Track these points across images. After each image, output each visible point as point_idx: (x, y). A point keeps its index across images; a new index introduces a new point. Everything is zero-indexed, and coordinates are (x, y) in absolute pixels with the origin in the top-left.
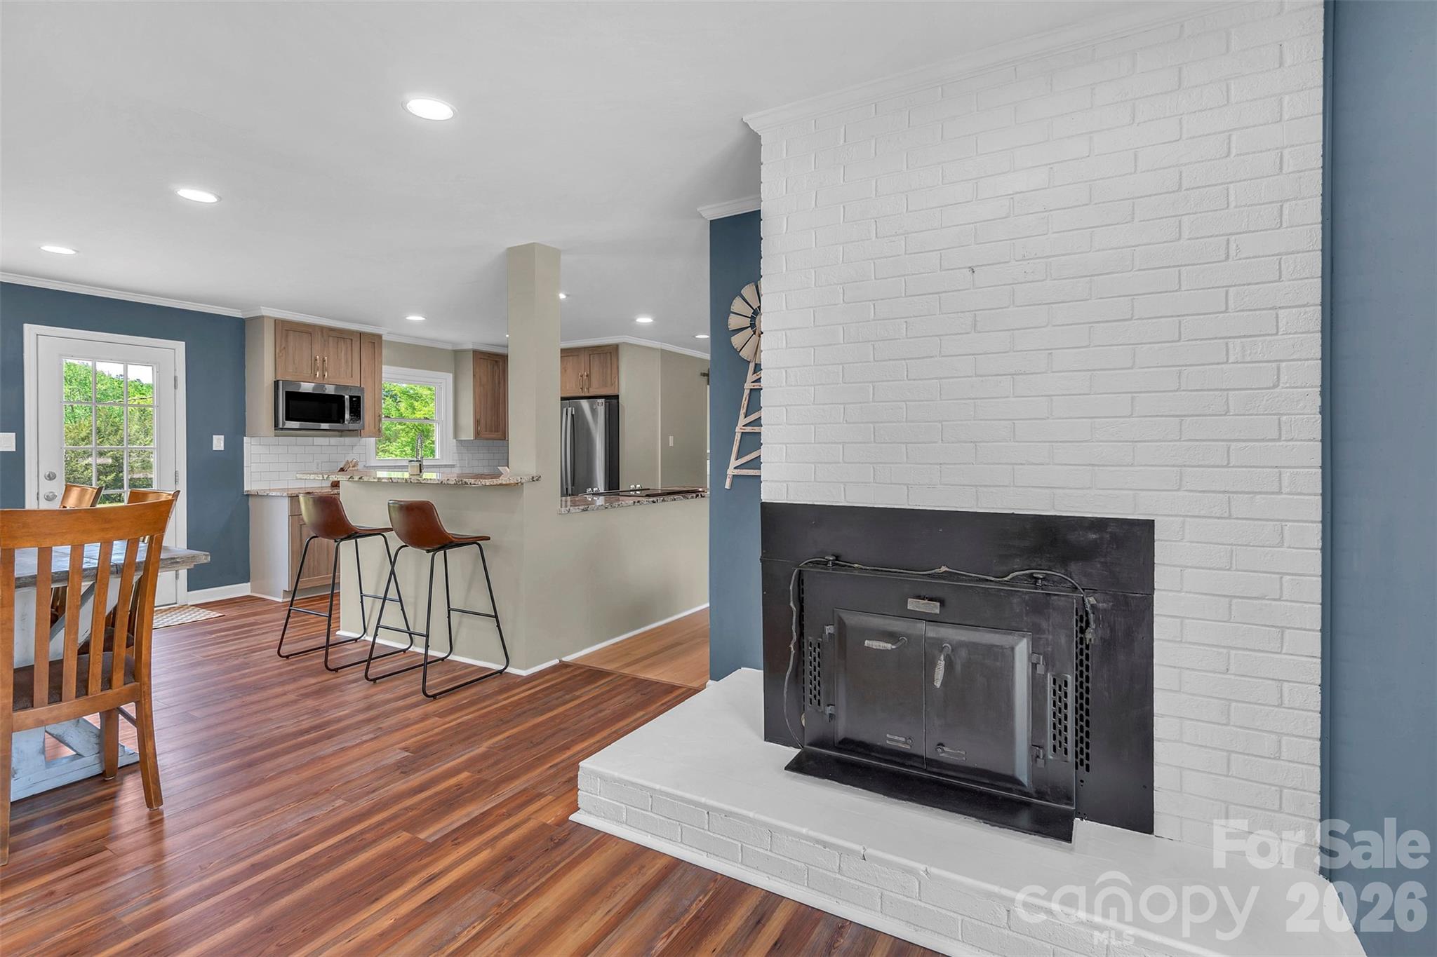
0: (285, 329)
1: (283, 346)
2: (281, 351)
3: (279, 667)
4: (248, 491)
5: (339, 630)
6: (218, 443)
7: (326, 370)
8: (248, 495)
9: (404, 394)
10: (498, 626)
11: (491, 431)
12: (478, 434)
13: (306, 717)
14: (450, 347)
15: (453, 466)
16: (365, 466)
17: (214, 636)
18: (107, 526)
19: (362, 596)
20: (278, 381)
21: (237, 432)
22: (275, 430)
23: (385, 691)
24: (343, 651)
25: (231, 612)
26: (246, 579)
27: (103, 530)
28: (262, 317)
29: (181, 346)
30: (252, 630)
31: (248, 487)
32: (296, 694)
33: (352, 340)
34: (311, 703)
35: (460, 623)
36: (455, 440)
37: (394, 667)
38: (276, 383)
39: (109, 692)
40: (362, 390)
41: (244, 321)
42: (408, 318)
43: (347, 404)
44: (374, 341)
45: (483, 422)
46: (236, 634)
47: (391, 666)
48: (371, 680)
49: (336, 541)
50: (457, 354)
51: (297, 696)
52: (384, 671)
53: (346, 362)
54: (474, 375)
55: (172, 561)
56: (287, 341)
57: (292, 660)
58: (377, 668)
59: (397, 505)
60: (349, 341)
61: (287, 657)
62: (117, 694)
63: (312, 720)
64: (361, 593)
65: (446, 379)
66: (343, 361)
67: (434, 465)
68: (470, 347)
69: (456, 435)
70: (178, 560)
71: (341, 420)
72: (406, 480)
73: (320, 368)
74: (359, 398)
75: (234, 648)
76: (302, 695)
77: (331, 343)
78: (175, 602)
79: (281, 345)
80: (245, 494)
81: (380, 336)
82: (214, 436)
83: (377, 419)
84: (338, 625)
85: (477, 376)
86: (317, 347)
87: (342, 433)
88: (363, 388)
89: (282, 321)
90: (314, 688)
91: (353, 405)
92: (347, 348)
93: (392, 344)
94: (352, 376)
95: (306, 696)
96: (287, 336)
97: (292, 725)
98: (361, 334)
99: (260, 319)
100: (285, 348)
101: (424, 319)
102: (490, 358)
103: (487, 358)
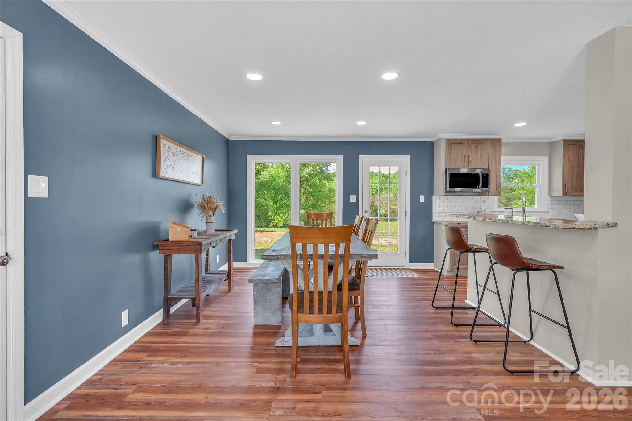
0: (451, 143)
1: (449, 152)
2: (448, 154)
3: (430, 313)
4: (434, 221)
5: (467, 300)
6: (422, 199)
7: (470, 162)
8: (434, 223)
9: (526, 175)
10: (570, 335)
11: (576, 191)
12: (565, 193)
13: (432, 352)
14: (547, 141)
15: (547, 212)
16: (491, 211)
17: (412, 286)
18: (326, 236)
19: (477, 285)
20: (447, 169)
21: (430, 193)
22: (445, 192)
23: (481, 352)
24: (467, 314)
25: (424, 276)
26: (432, 261)
27: (324, 238)
28: (440, 139)
29: (408, 157)
30: (428, 288)
31: (434, 219)
32: (432, 334)
33: (484, 144)
34: (437, 343)
35: (539, 322)
36: (549, 197)
37: (491, 336)
38: (446, 170)
39: (330, 315)
40: (489, 170)
41: (434, 143)
42: (515, 125)
43: (481, 178)
44: (496, 143)
45: (570, 185)
46: (421, 288)
47: (489, 334)
48: (474, 341)
49: (460, 252)
50: (552, 145)
51: (432, 335)
52: (482, 337)
53: (481, 156)
54: (563, 156)
55: (361, 256)
56: (451, 149)
57: (438, 311)
58: (479, 333)
59: (491, 237)
60: (482, 146)
61: (437, 308)
62: (334, 317)
63: (434, 356)
64: (477, 283)
65: (543, 161)
66: (479, 155)
67: (534, 212)
68: (561, 138)
69: (549, 194)
70: (364, 256)
71: (478, 187)
72: (500, 220)
73: (467, 162)
74: (487, 175)
75: (417, 295)
76: (435, 335)
77: (473, 148)
78: (405, 266)
79: (448, 151)
80: (433, 222)
81: (500, 140)
82: (421, 196)
83: (498, 185)
84: (466, 296)
85: (566, 156)
86: (466, 150)
87: (479, 194)
88: (490, 169)
89: (449, 139)
90: (443, 333)
91: (484, 178)
92: (481, 148)
93: (509, 144)
94: (484, 164)
95: (437, 337)
96: (451, 146)
97: (424, 354)
98: (489, 141)
99: (439, 139)
100: (450, 153)
101: (526, 124)
102: (576, 144)
103: (574, 144)
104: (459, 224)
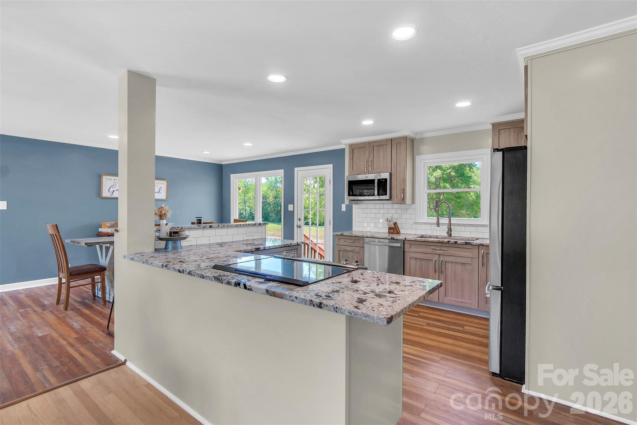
0: (353, 148)
6: (344, 207)
7: (371, 167)
29: (331, 166)
31: (354, 229)
33: (386, 145)
42: (456, 105)
43: (376, 185)
44: (400, 142)
56: (353, 155)
66: (382, 158)
71: (385, 194)
73: (368, 167)
74: (386, 180)
77: (375, 151)
81: (404, 138)
82: (342, 205)
83: (402, 192)
86: (367, 153)
89: (351, 144)
91: (383, 184)
92: (384, 150)
94: (386, 167)
96: (353, 151)
98: (392, 140)
100: (352, 158)
101: (470, 104)
102: (512, 127)
103: (509, 127)
104: (342, 234)
